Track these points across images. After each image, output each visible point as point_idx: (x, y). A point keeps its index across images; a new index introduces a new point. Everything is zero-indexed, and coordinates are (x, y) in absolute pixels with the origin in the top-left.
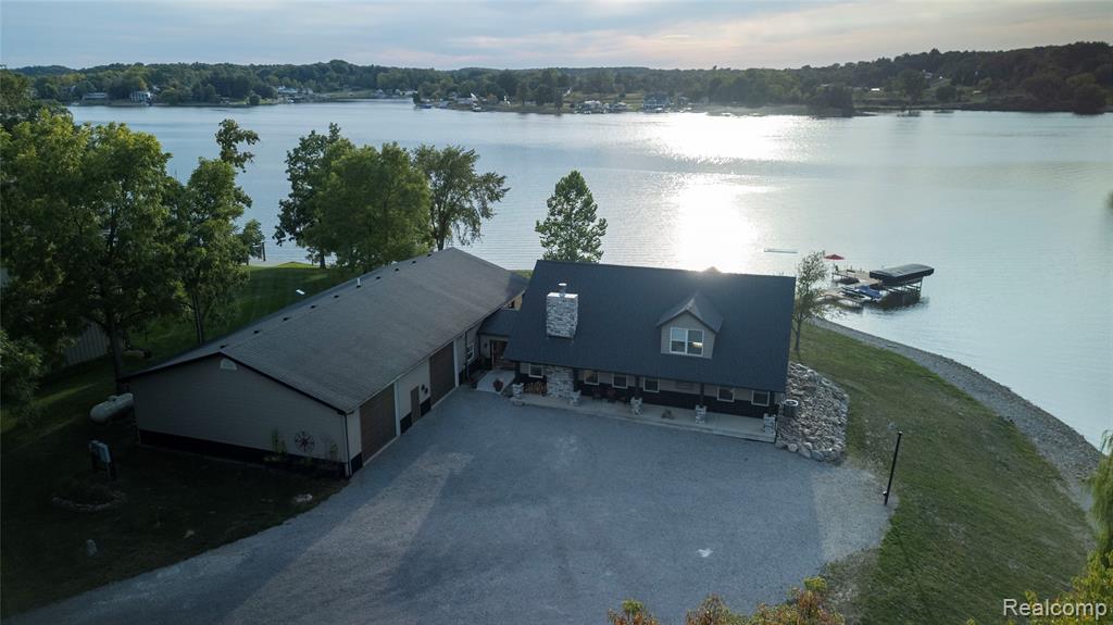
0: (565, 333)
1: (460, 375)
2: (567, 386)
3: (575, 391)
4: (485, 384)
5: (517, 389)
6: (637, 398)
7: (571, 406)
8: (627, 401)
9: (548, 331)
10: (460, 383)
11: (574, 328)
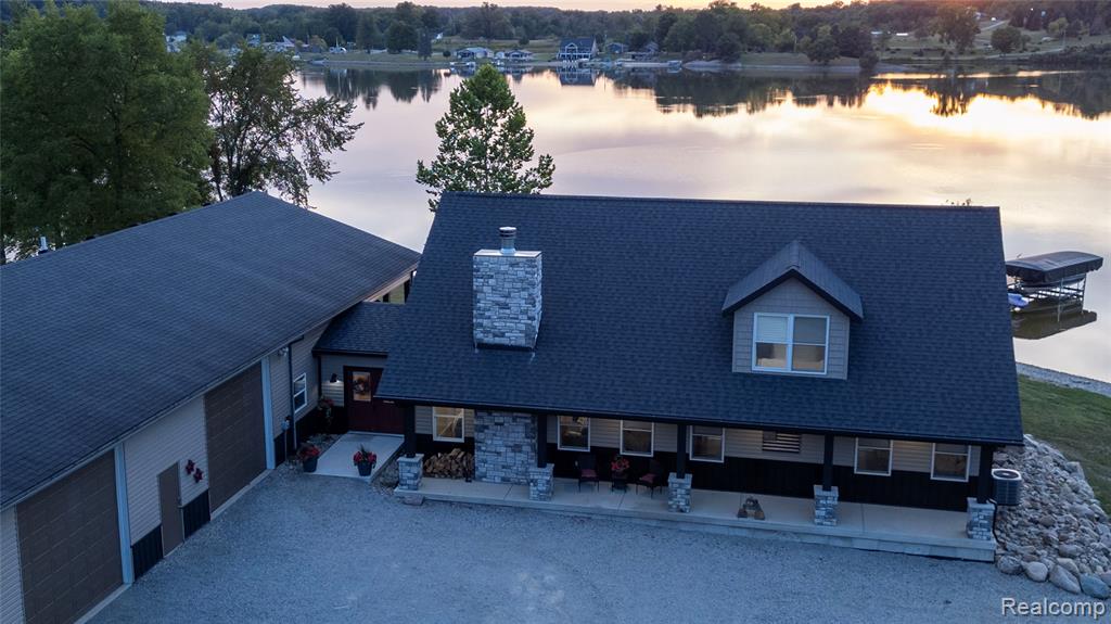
0: (515, 337)
1: (278, 441)
2: (521, 457)
3: (541, 465)
4: (337, 460)
5: (411, 466)
6: (681, 476)
7: (529, 499)
8: (660, 483)
9: (478, 335)
10: (279, 460)
11: (536, 324)
